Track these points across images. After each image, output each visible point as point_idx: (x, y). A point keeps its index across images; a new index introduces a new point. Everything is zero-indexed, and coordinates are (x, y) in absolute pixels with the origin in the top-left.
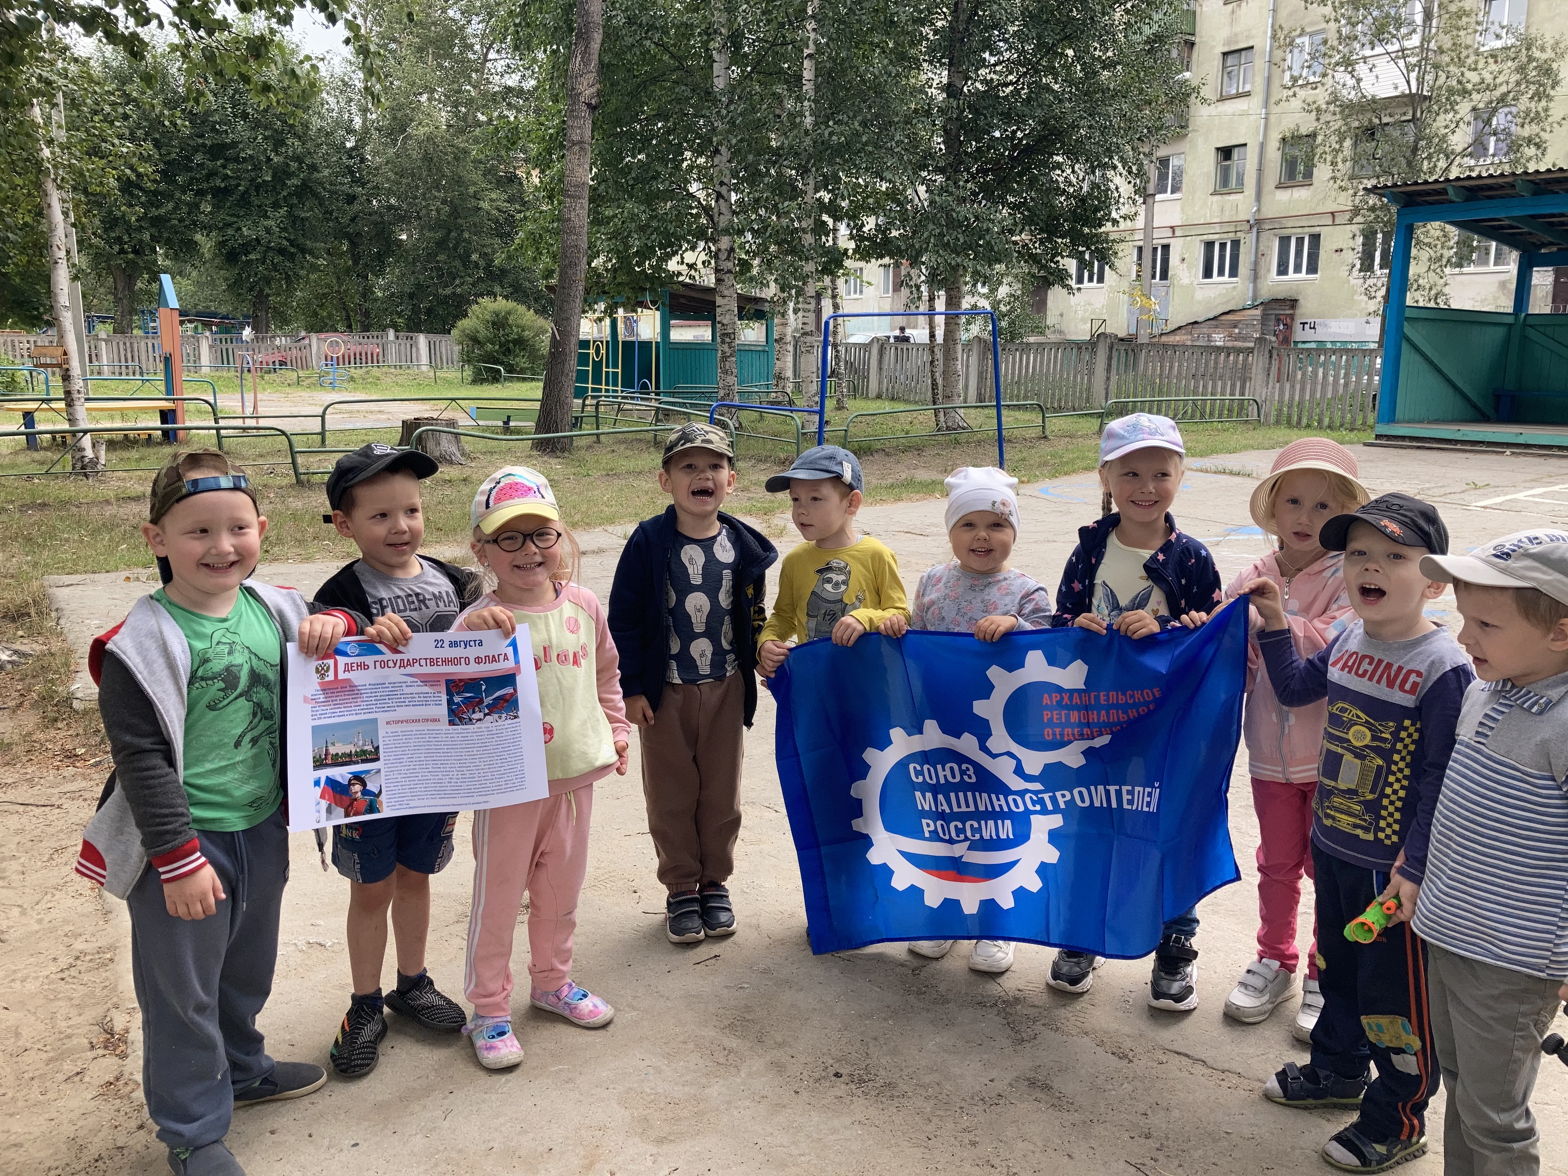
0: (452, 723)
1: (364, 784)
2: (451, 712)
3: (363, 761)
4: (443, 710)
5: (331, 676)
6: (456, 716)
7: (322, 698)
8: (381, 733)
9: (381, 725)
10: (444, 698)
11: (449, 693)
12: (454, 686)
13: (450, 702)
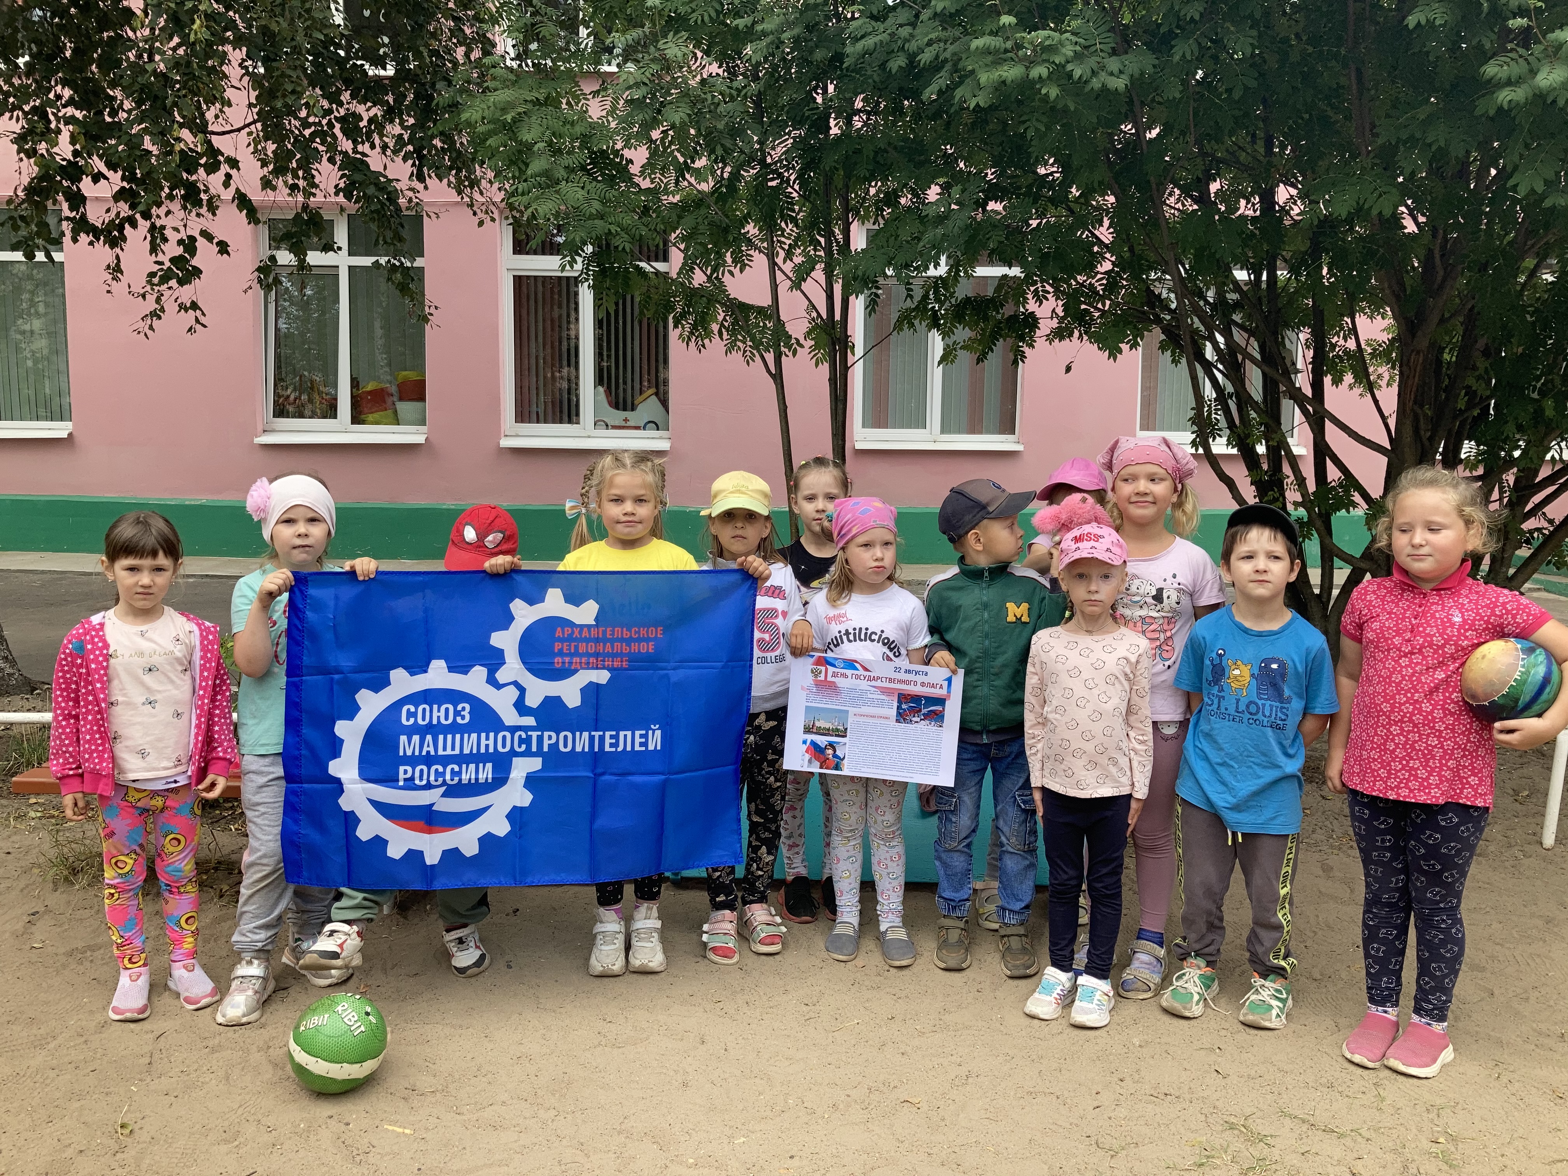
0: (898, 721)
1: (835, 751)
2: (899, 714)
3: (837, 736)
4: (894, 712)
5: (822, 677)
6: (902, 717)
7: (814, 690)
8: (850, 720)
9: (850, 715)
10: (895, 704)
11: (899, 701)
12: (903, 698)
13: (899, 708)
